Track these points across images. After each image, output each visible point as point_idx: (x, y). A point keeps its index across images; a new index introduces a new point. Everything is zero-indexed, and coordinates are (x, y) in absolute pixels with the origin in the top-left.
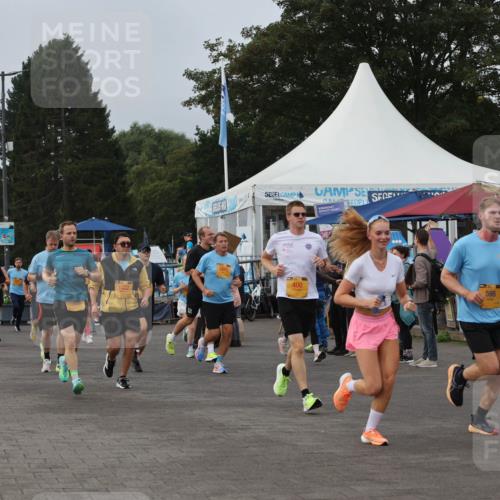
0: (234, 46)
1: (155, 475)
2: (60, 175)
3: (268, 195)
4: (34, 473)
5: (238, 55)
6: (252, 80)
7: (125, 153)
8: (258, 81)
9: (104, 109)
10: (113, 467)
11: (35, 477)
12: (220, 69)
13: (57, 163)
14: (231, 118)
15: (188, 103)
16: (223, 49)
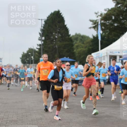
0: (102, 13)
1: (80, 125)
2: (56, 46)
3: (111, 52)
4: (48, 123)
5: (103, 16)
6: (107, 22)
7: (73, 40)
8: (108, 23)
9: (68, 29)
10: (69, 122)
11: (48, 124)
12: (98, 20)
13: (56, 43)
14: (101, 32)
15: (90, 28)
16: (99, 14)
